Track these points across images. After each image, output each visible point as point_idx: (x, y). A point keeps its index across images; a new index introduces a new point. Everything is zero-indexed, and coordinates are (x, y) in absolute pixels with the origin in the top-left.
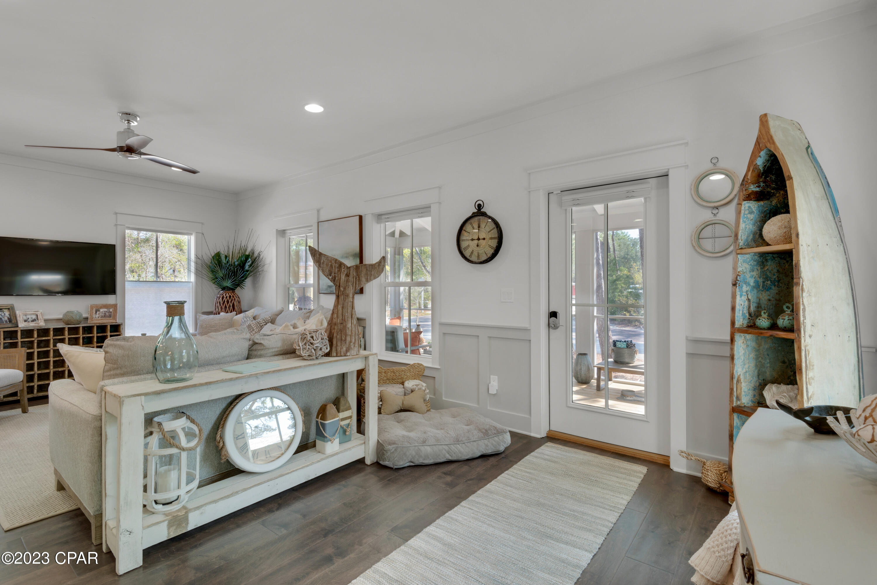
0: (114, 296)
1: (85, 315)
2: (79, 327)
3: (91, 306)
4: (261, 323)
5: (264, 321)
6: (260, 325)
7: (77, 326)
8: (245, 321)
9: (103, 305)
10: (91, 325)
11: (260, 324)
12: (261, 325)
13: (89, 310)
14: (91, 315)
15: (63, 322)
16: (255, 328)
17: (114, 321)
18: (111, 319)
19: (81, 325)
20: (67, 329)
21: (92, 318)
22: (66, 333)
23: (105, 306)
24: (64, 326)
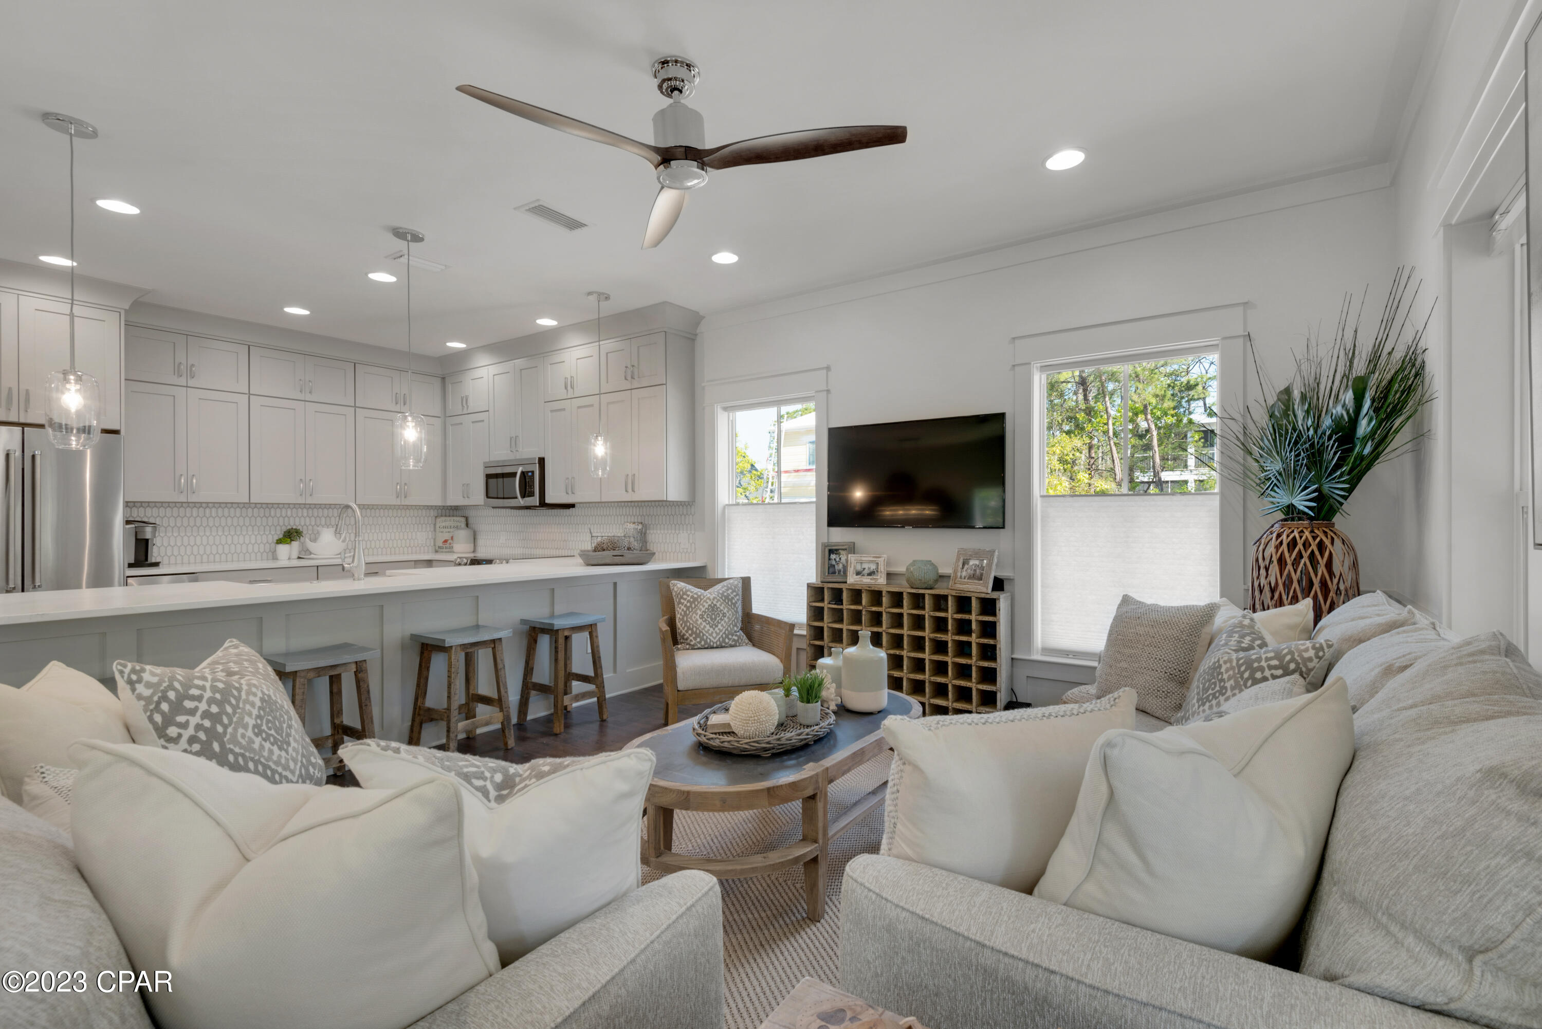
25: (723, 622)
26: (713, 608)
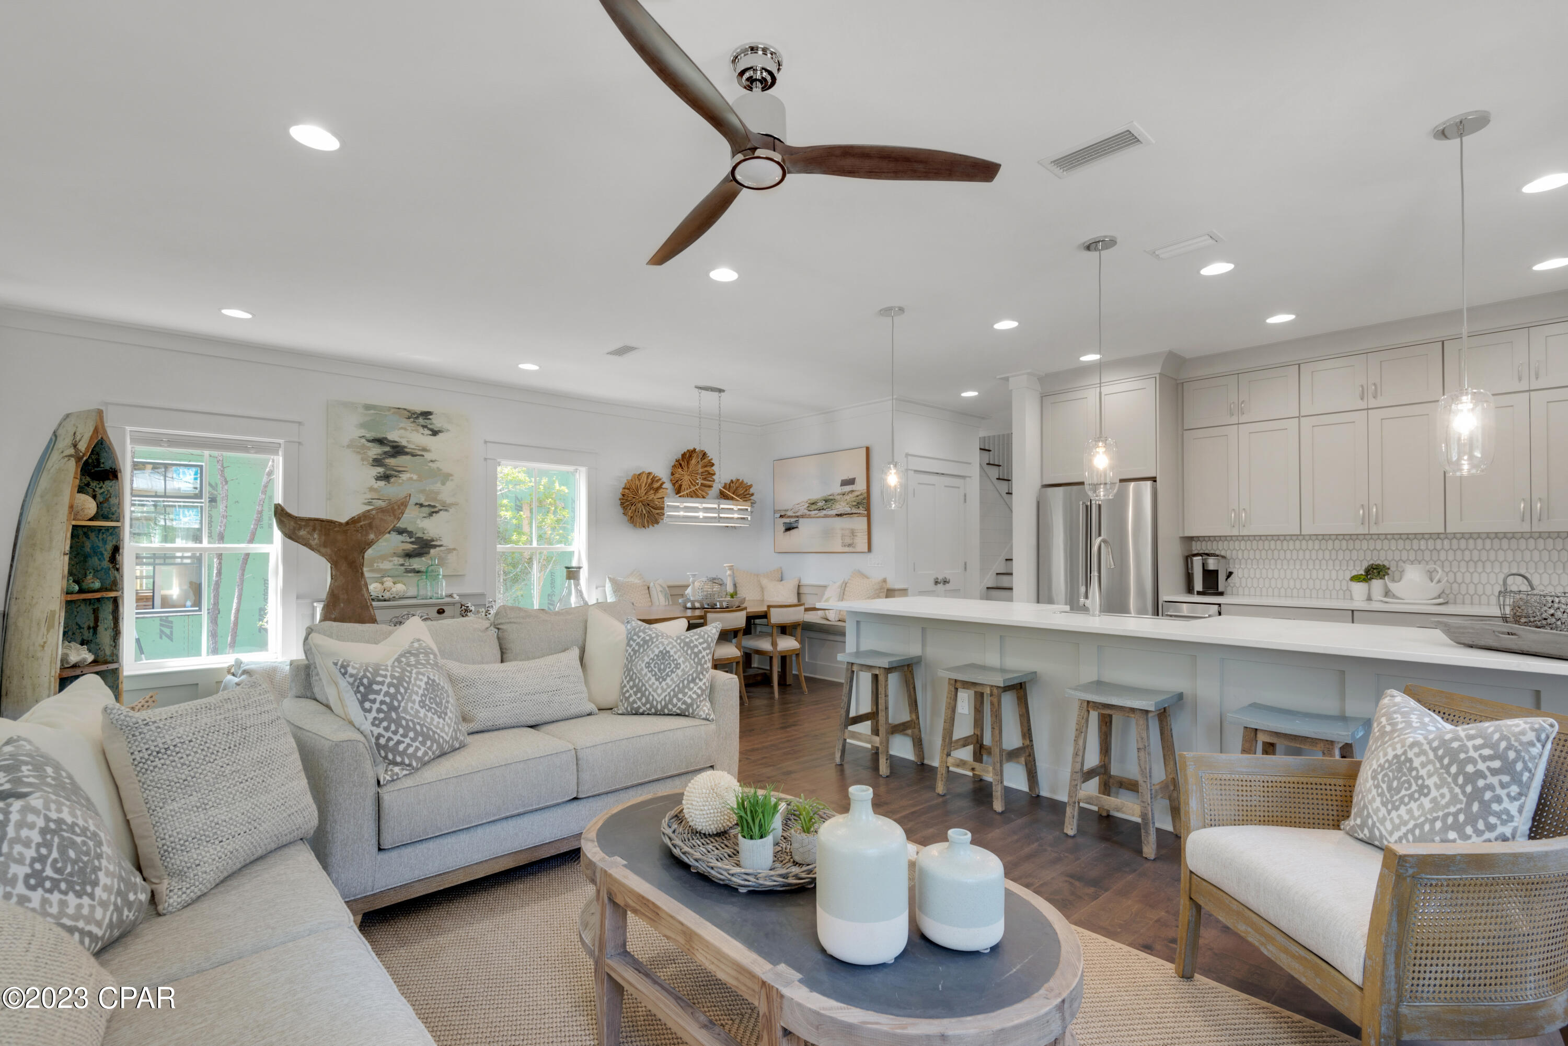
25: (1413, 805)
26: (1401, 765)
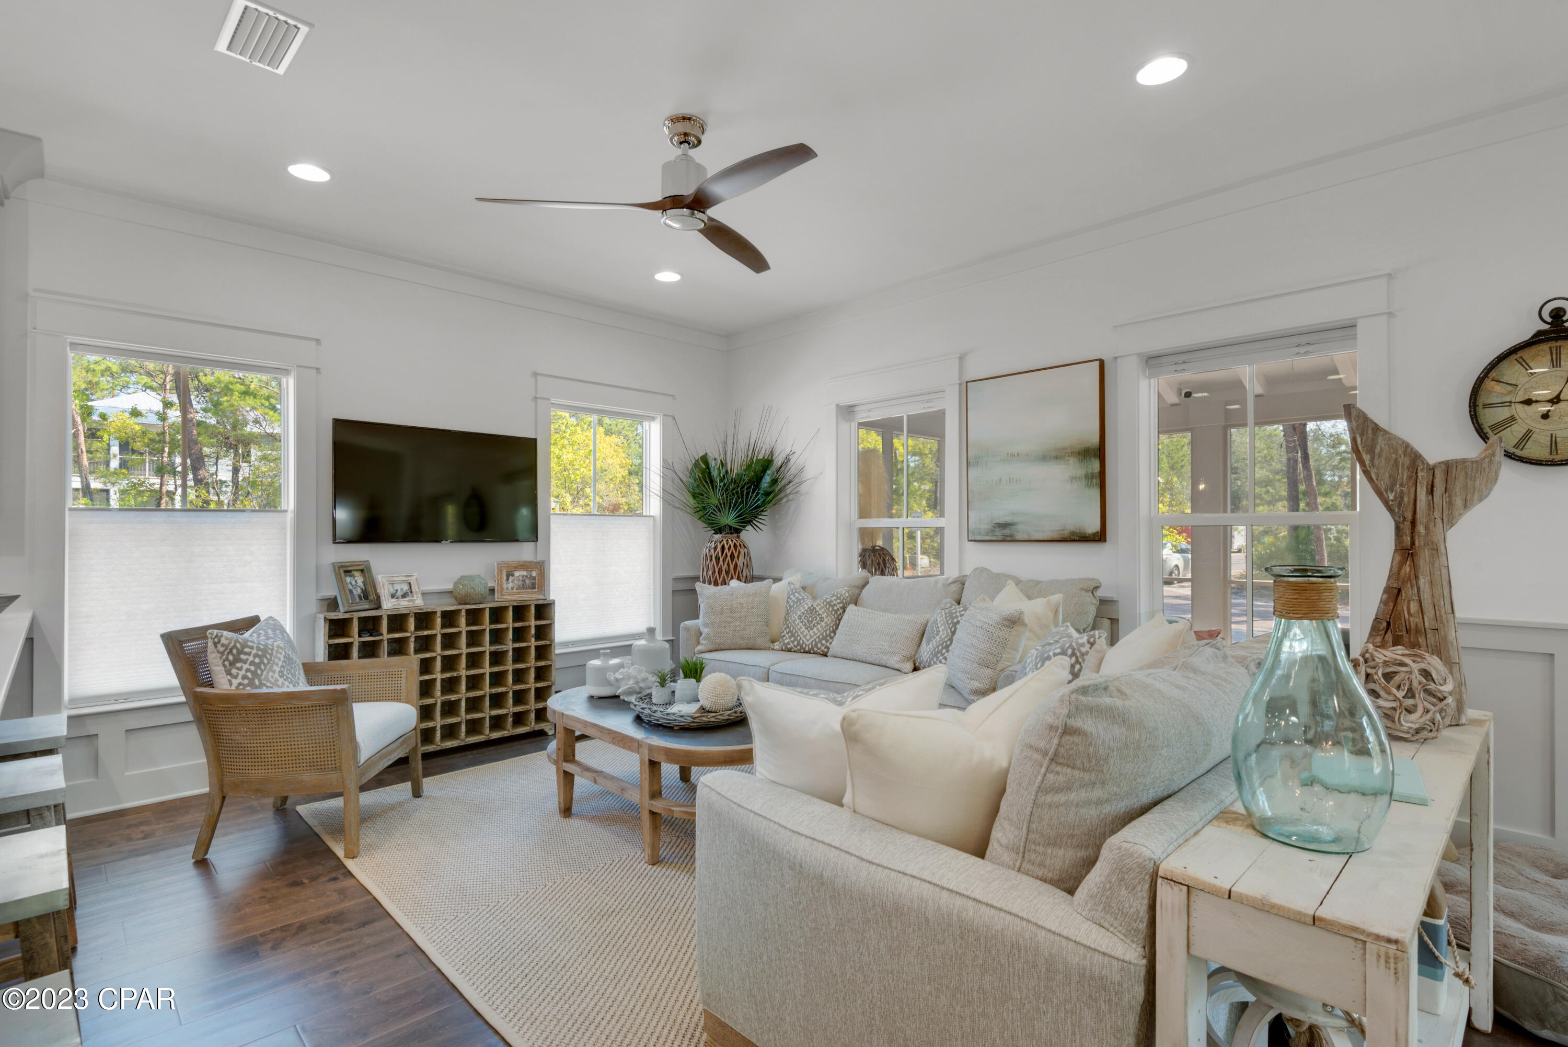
0: (532, 544)
1: (491, 584)
2: (484, 609)
3: (498, 565)
4: (835, 605)
5: (839, 601)
6: (833, 610)
7: (481, 606)
8: (799, 600)
9: (519, 562)
10: (503, 604)
11: (833, 606)
12: (835, 608)
13: (496, 574)
14: (500, 584)
15: (455, 598)
16: (824, 616)
17: (541, 597)
18: (535, 593)
19: (488, 605)
20: (463, 613)
21: (502, 590)
22: (463, 620)
23: (524, 566)
24: (460, 607)
